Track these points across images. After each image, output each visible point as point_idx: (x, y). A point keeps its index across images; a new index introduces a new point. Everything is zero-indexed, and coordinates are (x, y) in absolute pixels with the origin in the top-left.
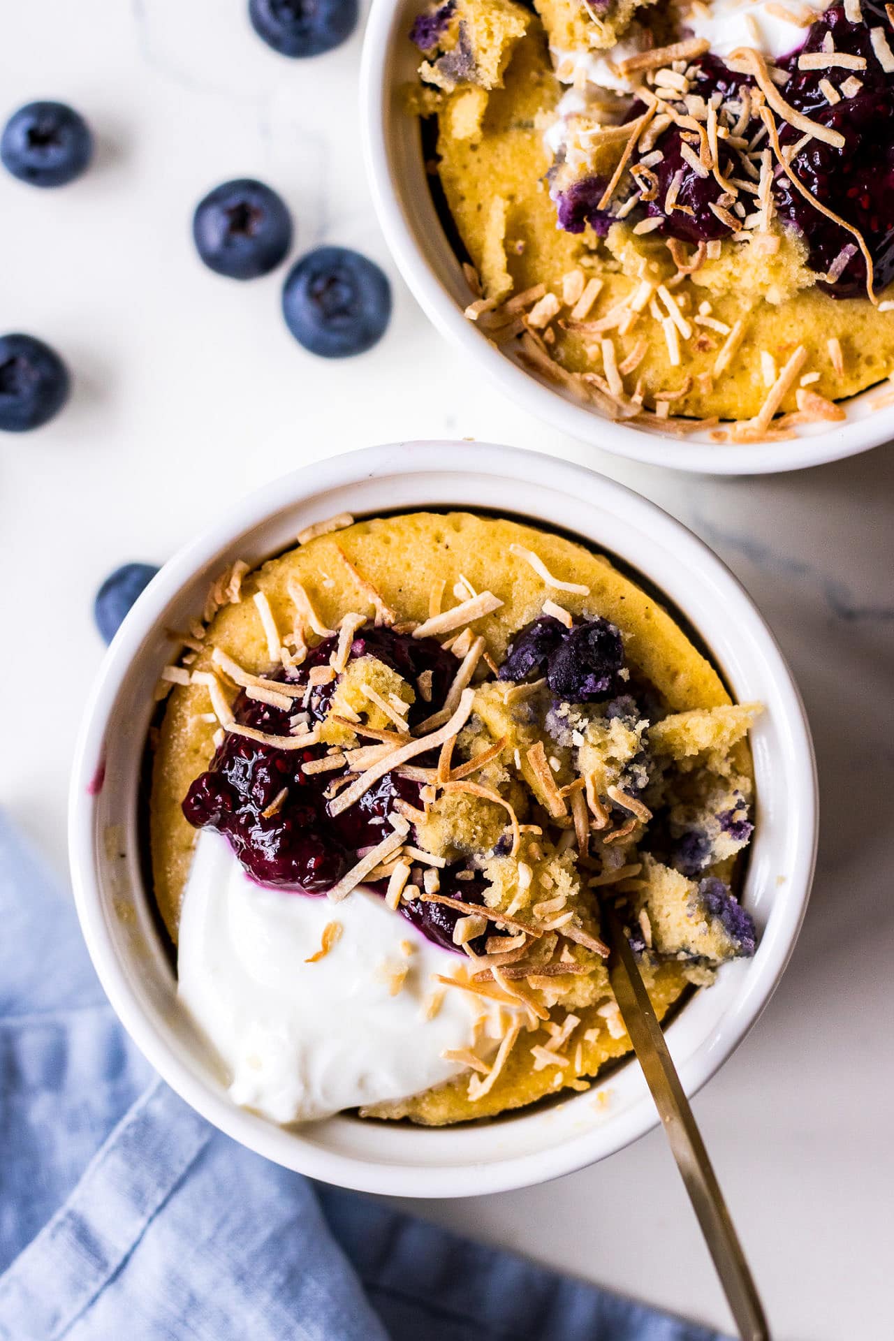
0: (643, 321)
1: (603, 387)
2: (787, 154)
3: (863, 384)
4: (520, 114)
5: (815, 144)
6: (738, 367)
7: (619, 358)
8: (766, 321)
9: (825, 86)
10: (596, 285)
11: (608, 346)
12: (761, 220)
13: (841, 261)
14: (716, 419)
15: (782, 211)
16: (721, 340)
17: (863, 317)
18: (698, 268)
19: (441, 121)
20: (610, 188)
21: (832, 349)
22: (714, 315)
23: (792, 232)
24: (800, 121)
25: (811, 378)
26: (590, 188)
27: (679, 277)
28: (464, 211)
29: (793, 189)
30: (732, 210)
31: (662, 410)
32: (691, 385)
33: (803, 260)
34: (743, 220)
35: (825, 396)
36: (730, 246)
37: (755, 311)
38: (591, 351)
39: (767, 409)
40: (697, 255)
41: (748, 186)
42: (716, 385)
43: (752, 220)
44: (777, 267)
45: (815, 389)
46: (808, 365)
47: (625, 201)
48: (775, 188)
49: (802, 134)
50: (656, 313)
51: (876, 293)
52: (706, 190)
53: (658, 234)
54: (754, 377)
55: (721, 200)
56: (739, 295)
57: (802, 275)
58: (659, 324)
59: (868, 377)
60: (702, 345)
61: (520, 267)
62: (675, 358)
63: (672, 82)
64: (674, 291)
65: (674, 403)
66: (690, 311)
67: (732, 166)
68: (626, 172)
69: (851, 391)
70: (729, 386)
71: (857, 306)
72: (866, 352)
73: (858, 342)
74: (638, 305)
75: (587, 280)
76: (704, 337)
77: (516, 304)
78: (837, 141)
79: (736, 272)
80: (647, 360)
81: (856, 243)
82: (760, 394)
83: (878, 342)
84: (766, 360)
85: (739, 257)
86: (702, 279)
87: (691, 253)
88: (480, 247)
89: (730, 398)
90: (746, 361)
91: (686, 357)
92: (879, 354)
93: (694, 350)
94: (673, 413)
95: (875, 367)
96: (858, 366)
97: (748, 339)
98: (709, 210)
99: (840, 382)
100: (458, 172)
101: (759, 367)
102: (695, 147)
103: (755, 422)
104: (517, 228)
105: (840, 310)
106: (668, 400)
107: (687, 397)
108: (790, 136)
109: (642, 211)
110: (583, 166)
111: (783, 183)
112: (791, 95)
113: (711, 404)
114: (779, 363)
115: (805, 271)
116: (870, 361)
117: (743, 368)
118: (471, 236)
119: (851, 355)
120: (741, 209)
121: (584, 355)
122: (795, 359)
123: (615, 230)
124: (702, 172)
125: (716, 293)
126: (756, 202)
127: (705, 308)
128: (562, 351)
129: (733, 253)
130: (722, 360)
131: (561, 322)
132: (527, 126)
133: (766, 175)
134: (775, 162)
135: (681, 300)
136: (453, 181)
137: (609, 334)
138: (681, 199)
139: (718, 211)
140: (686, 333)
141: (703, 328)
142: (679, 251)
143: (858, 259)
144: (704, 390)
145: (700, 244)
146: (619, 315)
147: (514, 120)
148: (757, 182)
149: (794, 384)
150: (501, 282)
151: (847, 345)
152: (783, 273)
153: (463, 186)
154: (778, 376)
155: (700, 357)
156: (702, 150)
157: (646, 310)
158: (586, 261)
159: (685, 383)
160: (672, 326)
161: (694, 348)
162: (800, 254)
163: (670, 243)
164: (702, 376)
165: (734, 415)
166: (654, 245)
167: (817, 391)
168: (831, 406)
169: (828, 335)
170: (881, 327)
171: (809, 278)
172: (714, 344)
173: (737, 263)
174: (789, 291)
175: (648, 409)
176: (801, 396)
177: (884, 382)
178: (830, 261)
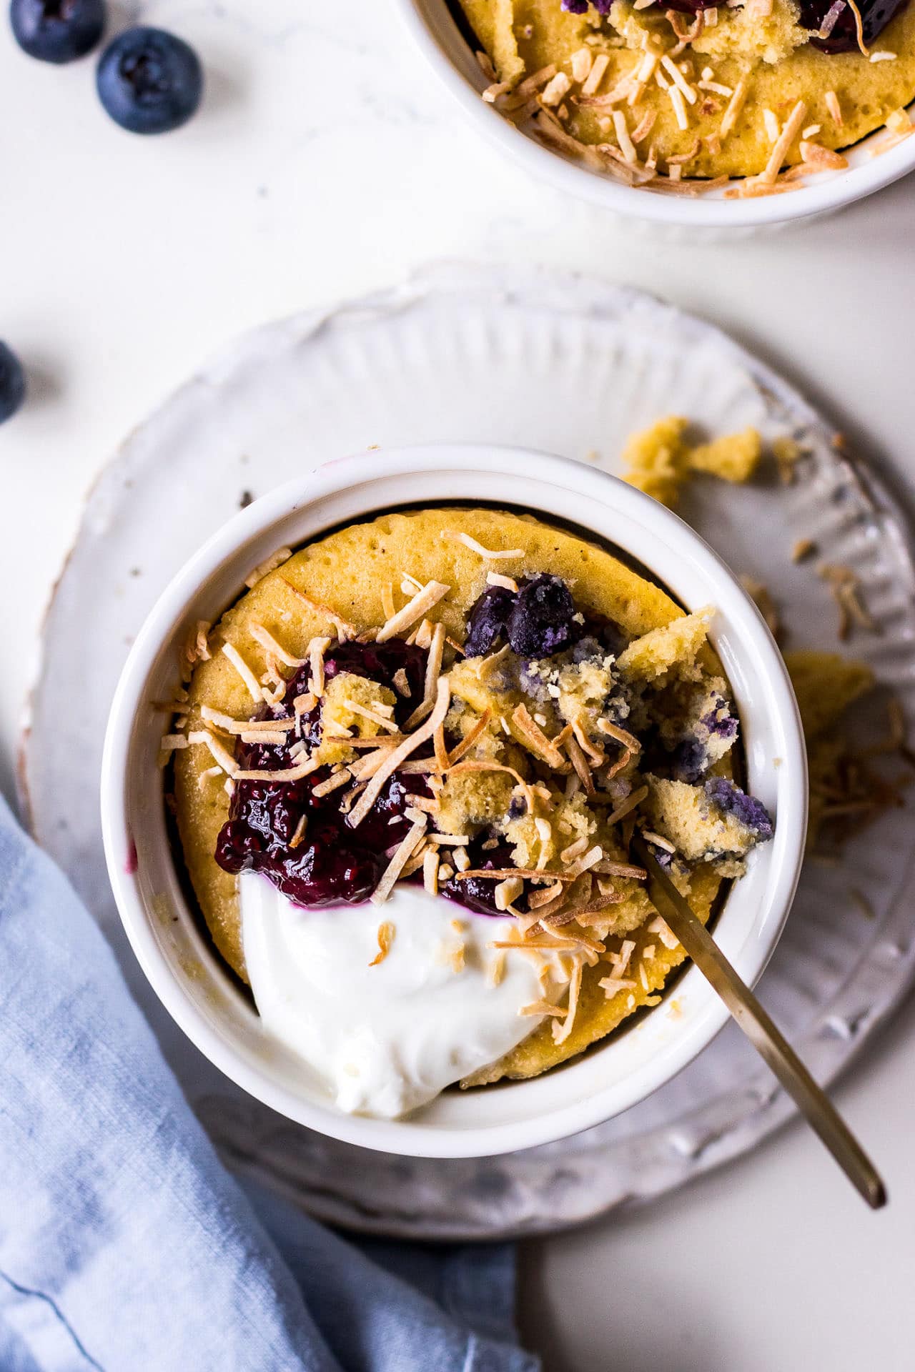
0: (650, 92)
1: (618, 156)
3: (862, 132)
6: (743, 127)
7: (631, 127)
8: (766, 81)
10: (603, 61)
11: (619, 117)
13: (831, 18)
14: (725, 177)
16: (725, 102)
17: (857, 70)
18: (698, 35)
21: (830, 101)
22: (716, 79)
25: (813, 130)
27: (681, 46)
28: (473, 3)
31: (675, 173)
32: (700, 147)
33: (796, 19)
35: (827, 147)
36: (725, 13)
37: (754, 72)
38: (604, 123)
39: (773, 164)
40: (696, 24)
42: (724, 145)
44: (772, 28)
45: (817, 140)
46: (808, 119)
50: (662, 81)
51: (867, 45)
53: (657, 8)
54: (759, 135)
56: (738, 58)
57: (795, 34)
58: (665, 92)
59: (866, 125)
60: (708, 108)
61: (531, 50)
62: (683, 123)
64: (677, 60)
65: (685, 165)
66: (693, 78)
69: (851, 140)
70: (737, 145)
71: (850, 59)
72: (862, 101)
73: (853, 93)
74: (644, 76)
75: (594, 57)
76: (708, 101)
77: (529, 85)
79: (734, 37)
80: (657, 128)
82: (766, 151)
83: (872, 91)
84: (769, 117)
85: (736, 22)
86: (703, 46)
87: (690, 23)
88: (491, 35)
89: (740, 156)
90: (750, 120)
91: (694, 121)
92: (874, 104)
93: (700, 113)
94: (685, 175)
95: (872, 115)
96: (855, 116)
97: (750, 99)
99: (840, 132)
101: (762, 125)
103: (763, 177)
104: (524, 14)
105: (834, 65)
106: (680, 163)
107: (698, 157)
113: (721, 163)
114: (781, 119)
115: (798, 29)
116: (866, 110)
117: (748, 127)
118: (481, 24)
119: (848, 107)
121: (597, 128)
122: (795, 114)
123: (616, 7)
125: (716, 58)
127: (707, 73)
128: (576, 126)
129: (729, 19)
130: (727, 121)
131: (573, 99)
135: (684, 68)
137: (619, 105)
140: (692, 98)
141: (707, 93)
142: (678, 22)
143: (847, 14)
144: (713, 151)
145: (698, 13)
146: (627, 86)
149: (797, 137)
150: (513, 65)
151: (842, 95)
152: (778, 33)
154: (781, 130)
155: (706, 120)
157: (652, 80)
158: (592, 40)
159: (694, 145)
160: (678, 92)
161: (700, 111)
162: (793, 14)
163: (669, 15)
164: (710, 138)
165: (742, 172)
166: (654, 18)
167: (819, 143)
168: (836, 156)
169: (825, 90)
170: (875, 77)
171: (803, 36)
172: (718, 107)
173: (733, 28)
174: (785, 50)
175: (662, 174)
176: (804, 148)
177: (881, 130)
178: (821, 18)
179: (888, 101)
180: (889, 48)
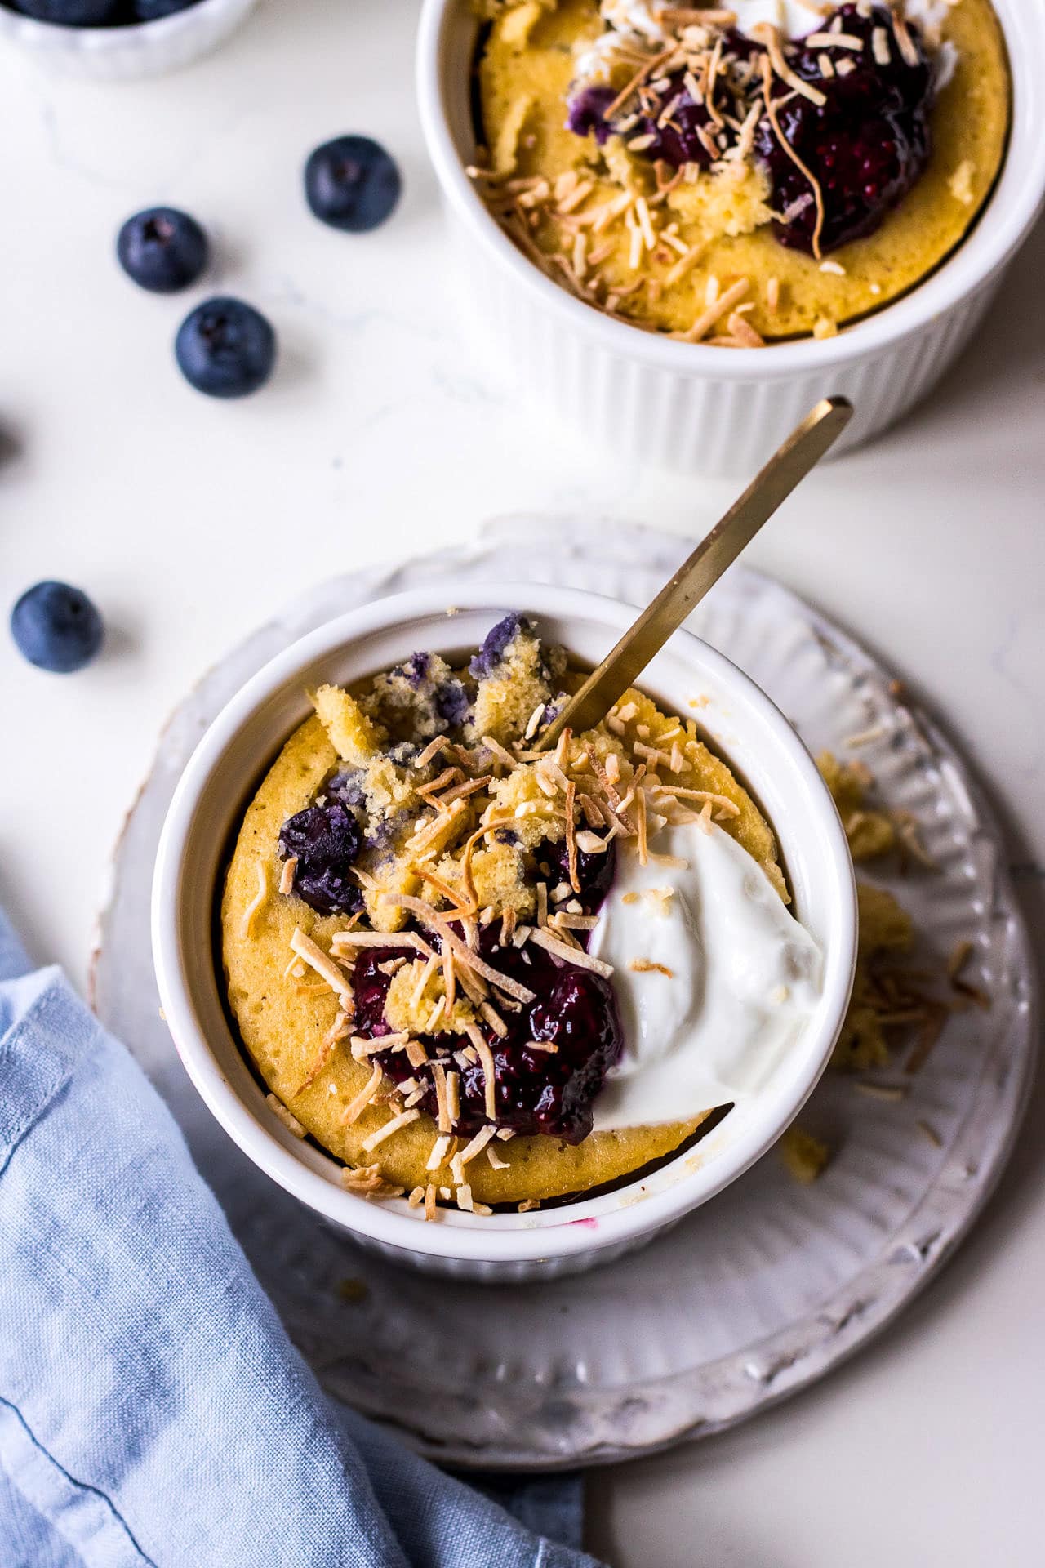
0: (616, 224)
1: (568, 270)
2: (773, 105)
3: (792, 329)
4: (563, 38)
5: (801, 100)
6: (686, 286)
7: (589, 249)
8: (722, 252)
9: (824, 60)
10: (586, 188)
11: (581, 240)
12: (736, 154)
13: (796, 208)
14: (654, 324)
15: (757, 151)
16: (678, 257)
17: (806, 273)
18: (675, 188)
19: (496, 27)
20: (618, 101)
21: (771, 290)
22: (680, 235)
23: (761, 168)
24: (793, 80)
25: (747, 307)
26: (601, 95)
27: (659, 196)
28: (494, 105)
29: (772, 133)
30: (715, 140)
31: (612, 302)
32: (642, 286)
33: (765, 195)
34: (723, 152)
35: (755, 328)
36: (706, 177)
37: (714, 241)
38: (565, 241)
39: (700, 325)
40: (678, 179)
41: (734, 124)
42: (664, 294)
43: (731, 154)
44: (741, 197)
45: (748, 317)
46: (746, 297)
47: (626, 117)
48: (757, 129)
49: (791, 89)
50: (630, 221)
51: (820, 250)
52: (697, 115)
53: (650, 154)
54: (697, 296)
55: (709, 126)
56: (705, 225)
57: (760, 210)
58: (629, 233)
59: (797, 324)
60: (661, 257)
61: (526, 157)
62: (634, 261)
63: (695, 36)
64: (651, 208)
65: (623, 298)
66: (660, 226)
67: (724, 102)
68: (635, 93)
69: (778, 330)
70: (675, 299)
71: (802, 260)
72: (799, 302)
73: (795, 291)
74: (616, 210)
75: (579, 182)
76: (663, 250)
77: (515, 185)
78: (819, 99)
79: (706, 197)
80: (608, 260)
81: (813, 194)
82: (699, 312)
83: (812, 296)
84: (712, 284)
85: (713, 187)
86: (677, 201)
87: (671, 176)
88: (497, 134)
89: (674, 310)
90: (695, 282)
91: (644, 265)
92: (810, 307)
93: (653, 261)
94: (620, 308)
95: (805, 317)
96: (789, 311)
97: (701, 263)
98: (694, 132)
99: (770, 320)
100: (497, 70)
101: (703, 289)
102: (697, 77)
103: (688, 335)
104: (533, 125)
105: (786, 258)
106: (619, 295)
107: (637, 295)
108: (779, 88)
109: (640, 129)
110: (600, 74)
111: (764, 126)
112: (794, 64)
113: (655, 308)
114: (723, 289)
115: (764, 207)
116: (801, 310)
117: (691, 288)
118: (492, 119)
119: (785, 300)
120: (723, 140)
121: (558, 244)
122: (736, 289)
123: (613, 140)
124: (697, 98)
125: (685, 218)
126: (738, 138)
127: (673, 228)
128: (541, 235)
129: (706, 183)
130: (673, 274)
131: (548, 207)
132: (565, 49)
133: (753, 116)
134: (764, 110)
135: (654, 215)
136: (491, 76)
137: (585, 229)
138: (675, 118)
139: (703, 135)
140: (651, 244)
141: (665, 243)
142: (664, 172)
143: (811, 209)
144: (652, 295)
145: (681, 168)
146: (598, 216)
147: (558, 41)
148: (741, 122)
149: (732, 307)
150: (506, 160)
151: (785, 292)
152: (744, 206)
153: (498, 83)
154: (718, 297)
155: (657, 267)
156: (702, 80)
157: (621, 218)
158: (584, 171)
159: (634, 285)
160: (641, 234)
161: (653, 258)
162: (764, 190)
163: (658, 165)
164: (653, 282)
165: (672, 324)
166: (644, 164)
167: (750, 322)
168: (757, 338)
169: (771, 276)
170: (818, 284)
171: (766, 215)
172: (670, 257)
173: (708, 191)
174: (746, 223)
175: (598, 300)
176: (733, 322)
177: (808, 334)
178: (789, 205)
179: (824, 311)
180: (843, 264)
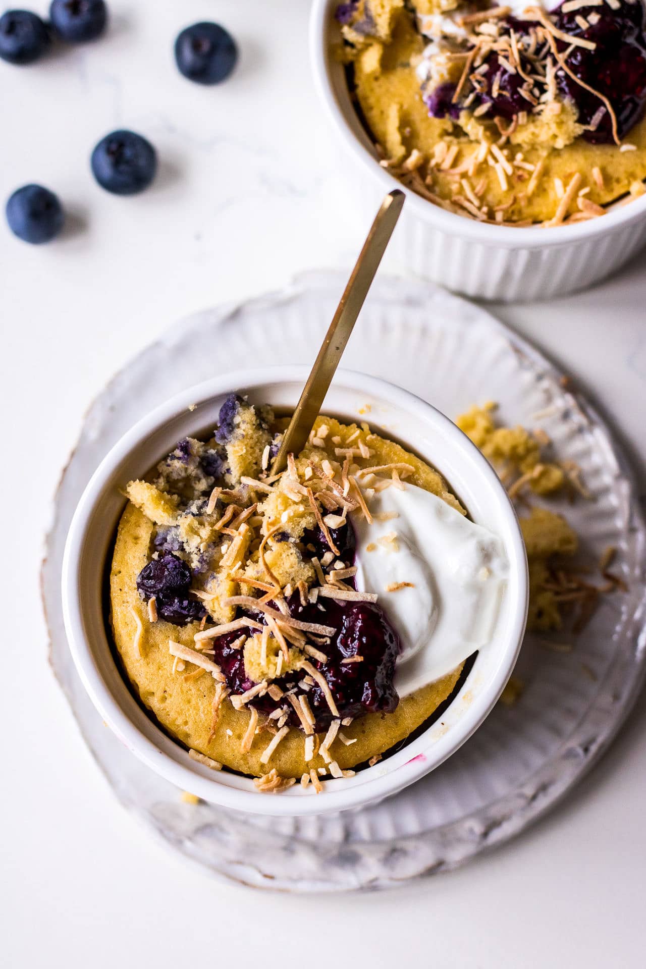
0: (483, 167)
1: (466, 204)
2: (561, 57)
3: (616, 194)
4: (402, 59)
5: (578, 48)
6: (541, 190)
7: (473, 188)
8: (556, 163)
9: (579, 20)
10: (454, 150)
11: (465, 183)
12: (549, 96)
13: (597, 117)
14: (530, 220)
15: (561, 92)
16: (530, 174)
17: (612, 156)
18: (514, 131)
19: (356, 65)
20: (459, 89)
21: (596, 174)
22: (525, 160)
23: (568, 101)
24: (568, 38)
25: (586, 190)
26: (447, 89)
27: (503, 139)
28: (374, 115)
29: (567, 77)
30: (531, 92)
31: (499, 216)
32: (515, 200)
33: (575, 118)
34: (538, 98)
35: (595, 202)
36: (531, 117)
37: (549, 156)
38: (455, 187)
39: (560, 212)
40: (513, 125)
41: (540, 78)
42: (530, 200)
43: (544, 98)
44: (560, 124)
45: (588, 196)
46: (583, 183)
47: (467, 97)
48: (557, 77)
49: (569, 45)
50: (491, 162)
51: (621, 138)
52: (515, 81)
53: (488, 115)
54: (551, 194)
55: (525, 86)
56: (539, 147)
57: (575, 128)
58: (493, 168)
59: (618, 190)
60: (520, 178)
61: (409, 142)
62: (504, 186)
63: (490, 28)
64: (501, 148)
65: (505, 211)
66: (511, 158)
67: (529, 67)
68: (468, 80)
69: (608, 198)
70: (538, 201)
71: (609, 150)
72: (616, 176)
73: (610, 170)
74: (481, 158)
75: (449, 147)
76: (520, 173)
78: (591, 46)
79: (537, 131)
80: (488, 190)
81: (605, 106)
82: (556, 204)
83: (621, 169)
84: (558, 183)
85: (538, 123)
86: (517, 139)
87: (508, 125)
88: (385, 134)
89: (540, 207)
90: (546, 185)
91: (511, 186)
92: (623, 177)
93: (514, 180)
94: (505, 218)
95: (622, 184)
96: (611, 184)
97: (546, 173)
98: (518, 93)
99: (602, 193)
100: (368, 93)
101: (554, 189)
102: (506, 57)
103: (554, 220)
104: (405, 122)
105: (598, 152)
106: (502, 210)
107: (513, 207)
108: (562, 46)
109: (478, 101)
110: (442, 76)
111: (561, 73)
112: (561, 26)
113: (528, 212)
114: (565, 185)
115: (577, 125)
116: (618, 181)
117: (545, 190)
118: (378, 128)
119: (608, 179)
120: (537, 92)
121: (450, 190)
122: (574, 181)
123: (463, 114)
124: (511, 70)
125: (526, 147)
126: (545, 87)
127: (519, 156)
128: (437, 189)
129: (534, 121)
130: (532, 185)
131: (436, 171)
132: (407, 65)
133: (551, 71)
134: (555, 62)
135: (506, 152)
136: (366, 98)
137: (464, 175)
138: (502, 88)
139: (523, 92)
140: (510, 171)
141: (519, 168)
142: (503, 123)
143: (607, 116)
144: (523, 203)
145: (514, 117)
146: (468, 165)
147: (399, 61)
148: (545, 76)
149: (575, 195)
150: (398, 150)
151: (604, 172)
152: (564, 128)
153: (372, 101)
154: (565, 191)
155: (519, 185)
156: (510, 59)
157: (485, 162)
158: (448, 139)
159: (511, 200)
160: (502, 167)
161: (516, 179)
162: (574, 114)
163: (497, 120)
164: (521, 195)
165: (541, 217)
166: (488, 122)
167: (590, 199)
168: (599, 208)
169: (592, 166)
170: (623, 161)
171: (579, 129)
172: (526, 176)
173: (536, 126)
174: (569, 139)
175: (491, 217)
176: (580, 202)
177: (627, 194)
178: (591, 118)
179: (632, 176)
180: (632, 143)
